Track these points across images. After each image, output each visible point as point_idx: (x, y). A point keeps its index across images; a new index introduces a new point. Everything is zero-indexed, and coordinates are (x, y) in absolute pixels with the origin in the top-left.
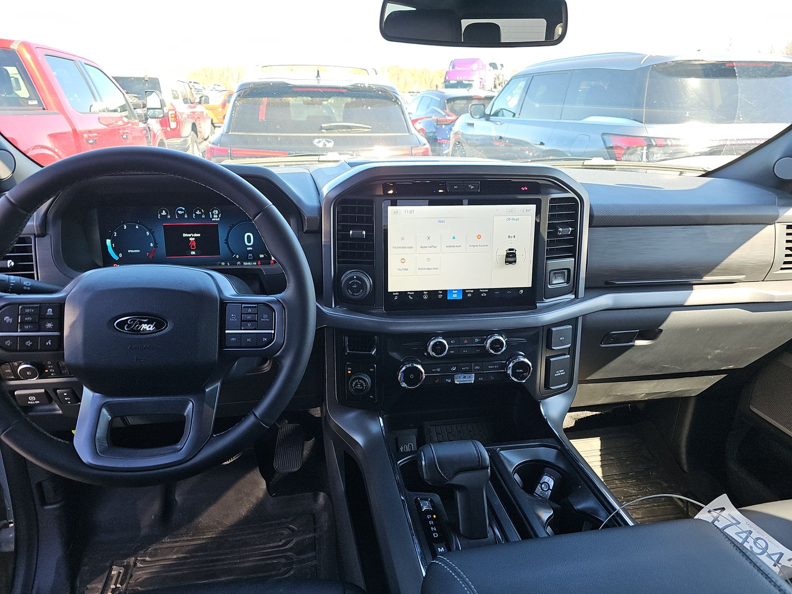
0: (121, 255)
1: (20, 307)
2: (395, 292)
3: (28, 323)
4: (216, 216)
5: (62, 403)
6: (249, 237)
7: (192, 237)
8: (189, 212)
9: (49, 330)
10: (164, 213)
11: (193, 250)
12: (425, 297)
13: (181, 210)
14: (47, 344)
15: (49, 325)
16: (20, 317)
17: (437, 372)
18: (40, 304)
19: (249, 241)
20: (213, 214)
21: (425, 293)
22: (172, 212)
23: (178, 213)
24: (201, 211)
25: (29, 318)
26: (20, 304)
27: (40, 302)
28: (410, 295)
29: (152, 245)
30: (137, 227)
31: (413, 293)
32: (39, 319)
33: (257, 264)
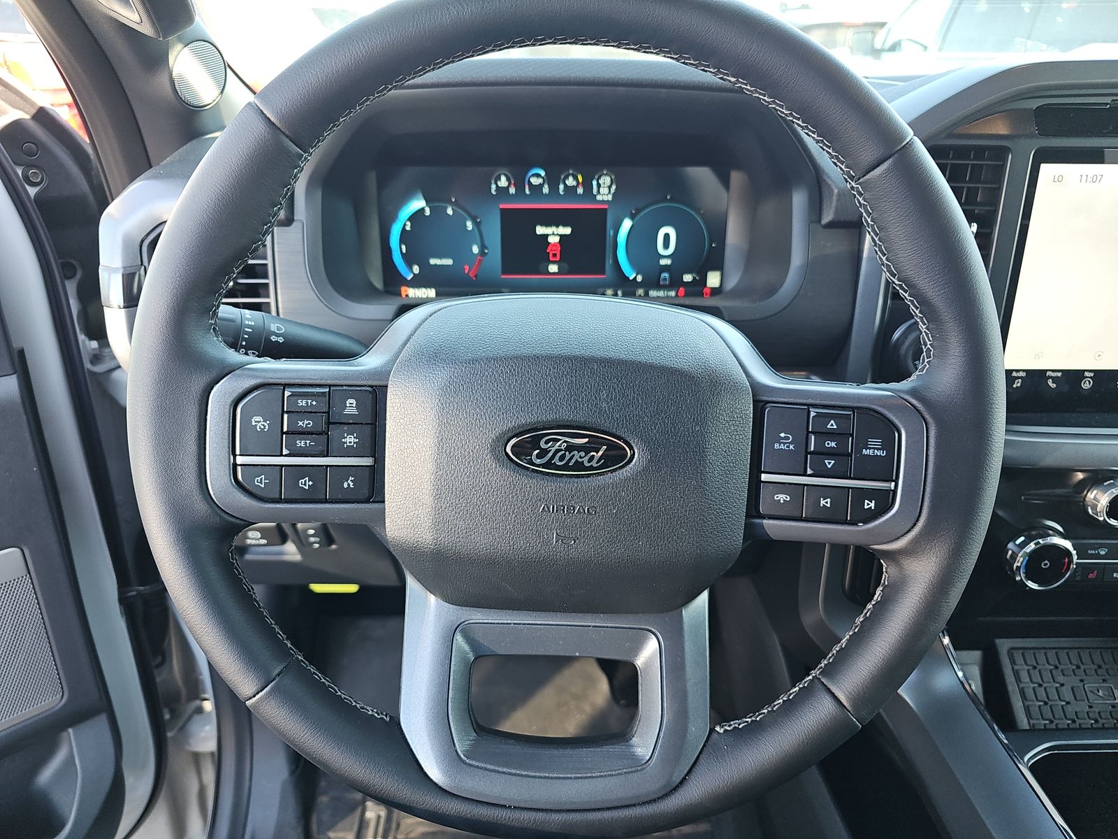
0: (416, 269)
1: (287, 393)
2: (1018, 371)
3: (303, 433)
4: (606, 190)
5: (302, 542)
6: (667, 237)
7: (554, 234)
8: (553, 180)
9: (349, 453)
10: (503, 182)
11: (554, 262)
12: (1086, 385)
13: (538, 175)
14: (345, 485)
15: (350, 440)
16: (286, 416)
17: (1098, 556)
18: (330, 386)
19: (666, 245)
20: (599, 186)
21: (1087, 374)
22: (520, 182)
23: (530, 183)
24: (576, 178)
25: (306, 422)
26: (286, 386)
27: (329, 382)
28: (1051, 377)
29: (475, 249)
30: (450, 211)
31: (1059, 374)
32: (329, 423)
33: (677, 295)
